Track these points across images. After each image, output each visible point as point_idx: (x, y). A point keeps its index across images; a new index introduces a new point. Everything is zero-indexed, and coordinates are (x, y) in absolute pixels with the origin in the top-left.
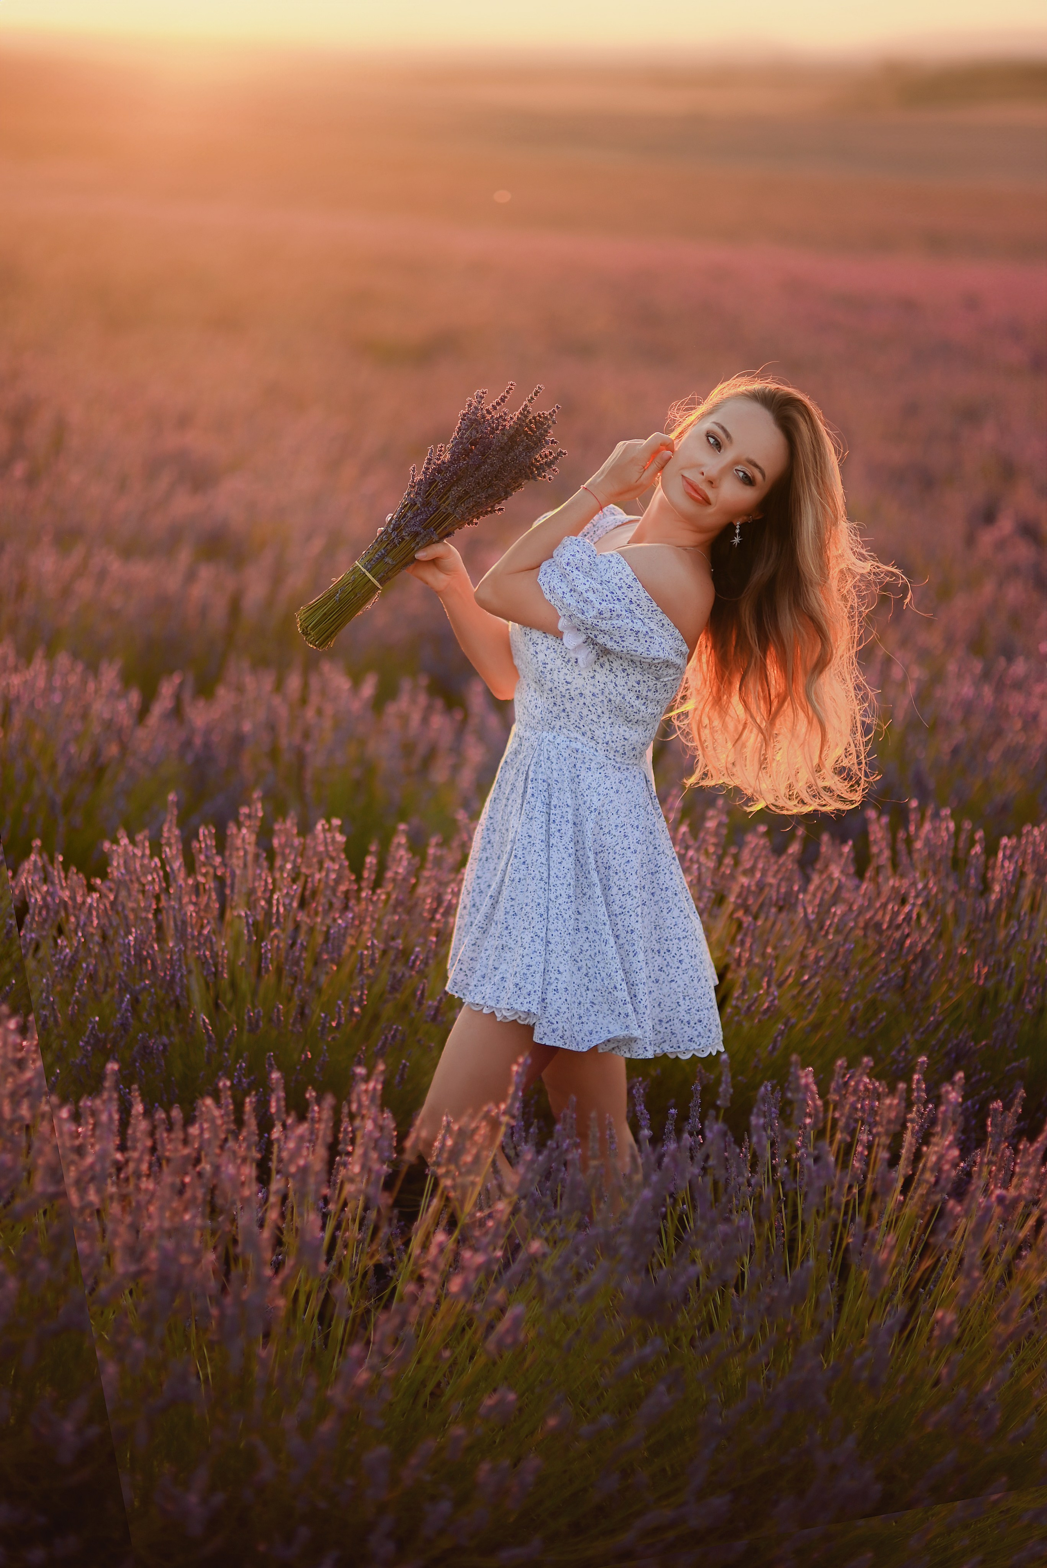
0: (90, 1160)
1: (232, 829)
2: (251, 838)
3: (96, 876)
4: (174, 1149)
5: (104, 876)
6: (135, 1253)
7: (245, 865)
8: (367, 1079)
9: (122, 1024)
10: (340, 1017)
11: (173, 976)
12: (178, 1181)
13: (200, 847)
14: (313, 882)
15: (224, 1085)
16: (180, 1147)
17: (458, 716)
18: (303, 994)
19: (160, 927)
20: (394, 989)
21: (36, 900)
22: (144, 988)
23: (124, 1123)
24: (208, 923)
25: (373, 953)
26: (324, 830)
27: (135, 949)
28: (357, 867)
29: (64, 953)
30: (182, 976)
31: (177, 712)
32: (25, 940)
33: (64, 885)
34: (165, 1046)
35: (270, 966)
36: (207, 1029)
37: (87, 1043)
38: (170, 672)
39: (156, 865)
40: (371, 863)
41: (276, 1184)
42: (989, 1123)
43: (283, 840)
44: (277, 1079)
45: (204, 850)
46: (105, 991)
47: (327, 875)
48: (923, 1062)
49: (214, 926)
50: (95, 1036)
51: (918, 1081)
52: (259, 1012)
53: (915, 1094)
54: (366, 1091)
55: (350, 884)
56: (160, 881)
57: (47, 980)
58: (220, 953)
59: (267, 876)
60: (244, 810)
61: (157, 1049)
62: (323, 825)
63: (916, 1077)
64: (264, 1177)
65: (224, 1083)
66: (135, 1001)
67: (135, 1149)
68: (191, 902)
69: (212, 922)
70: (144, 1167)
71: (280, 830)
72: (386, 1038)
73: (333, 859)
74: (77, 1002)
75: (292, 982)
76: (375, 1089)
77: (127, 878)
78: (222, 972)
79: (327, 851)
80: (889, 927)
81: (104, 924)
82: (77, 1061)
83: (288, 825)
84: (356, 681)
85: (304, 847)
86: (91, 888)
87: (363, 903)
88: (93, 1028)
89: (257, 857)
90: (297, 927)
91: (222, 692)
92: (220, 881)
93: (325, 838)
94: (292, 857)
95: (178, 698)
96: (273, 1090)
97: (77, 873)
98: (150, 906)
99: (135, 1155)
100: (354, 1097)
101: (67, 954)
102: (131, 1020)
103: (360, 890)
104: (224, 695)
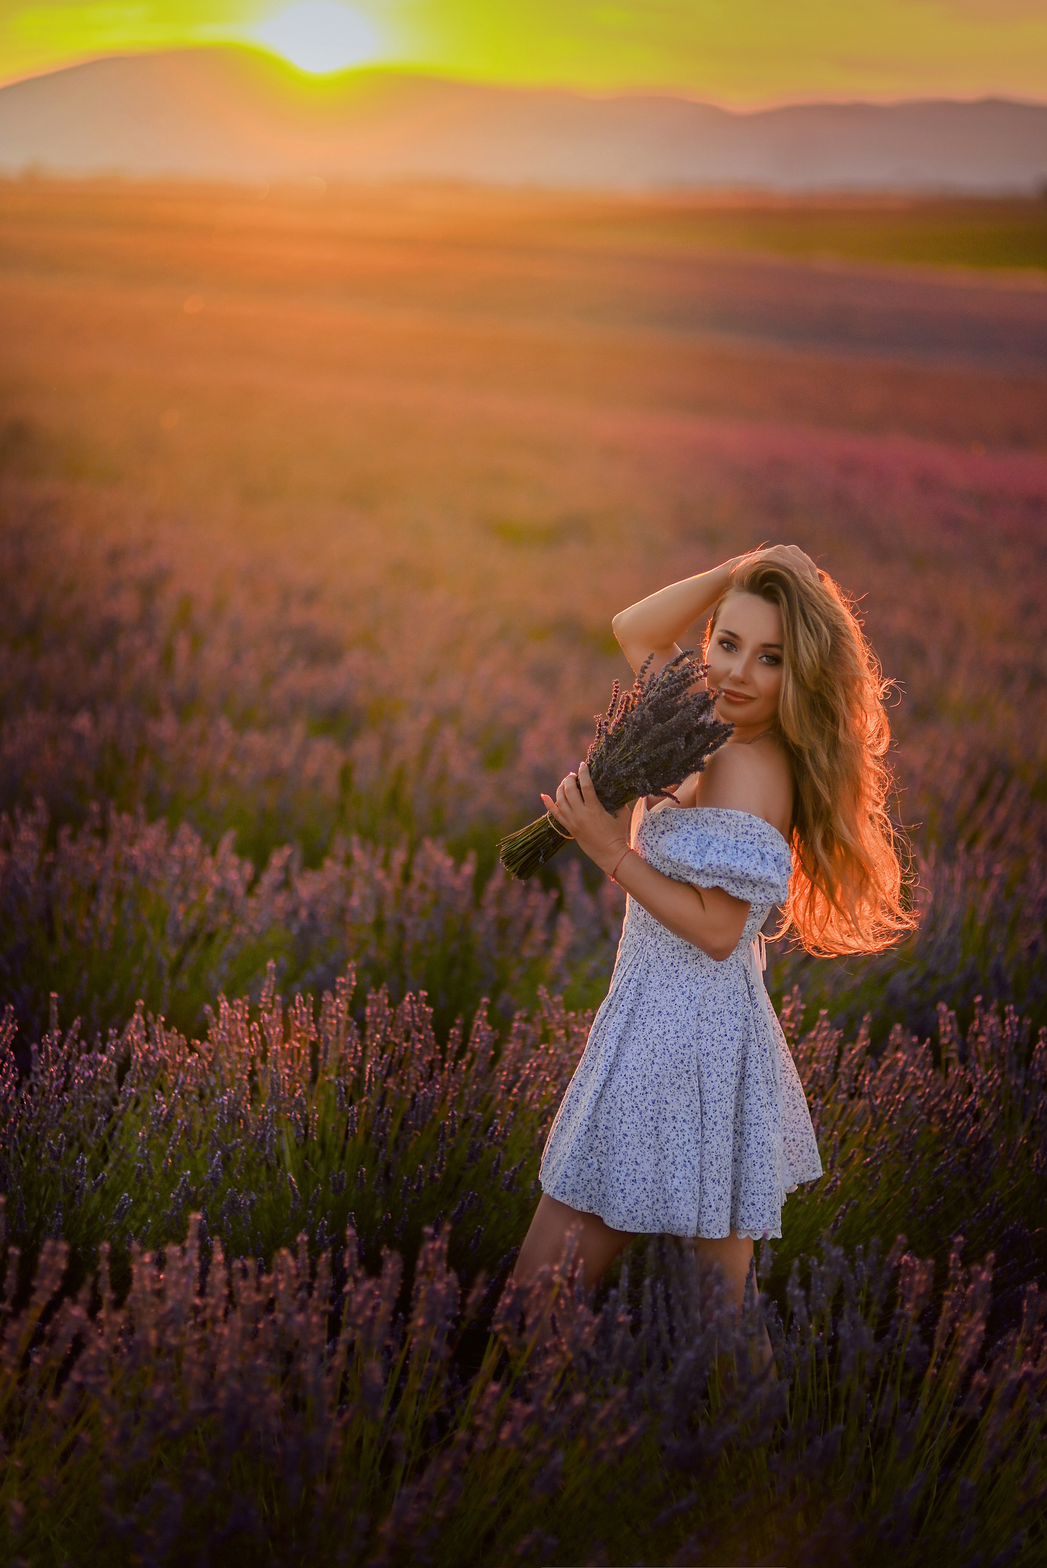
0: (170, 1304)
1: (327, 996)
2: (344, 1007)
3: (196, 1038)
4: (248, 1296)
5: (203, 1037)
6: (207, 1391)
7: (338, 1033)
8: (433, 1239)
9: (212, 1179)
10: (421, 1181)
11: (264, 1136)
12: (251, 1326)
13: (296, 1013)
14: (399, 1051)
15: (302, 1240)
16: (253, 1294)
17: (554, 895)
18: (387, 1159)
19: (255, 1089)
20: (472, 1157)
21: (138, 1056)
22: (235, 1147)
23: (204, 1271)
24: (301, 1087)
25: (454, 1124)
26: (411, 1002)
27: (228, 1108)
28: (442, 1037)
29: (161, 1109)
30: (271, 1135)
31: (285, 885)
32: (125, 1095)
33: (165, 1043)
34: (252, 1202)
35: (356, 1129)
36: (292, 1187)
37: (178, 1195)
38: (281, 843)
39: (255, 1029)
40: (454, 1033)
41: (345, 1335)
42: (1025, 1304)
43: (375, 1009)
44: (352, 1236)
45: (299, 1016)
46: (198, 1148)
47: (413, 1045)
48: (960, 1242)
49: (305, 1089)
50: (187, 1189)
51: (955, 1259)
52: (343, 1174)
53: (952, 1273)
54: (433, 1249)
55: (435, 1053)
56: (257, 1044)
57: (143, 1133)
58: (311, 1117)
59: (356, 1044)
60: (340, 979)
61: (245, 1204)
62: (410, 997)
63: (953, 1256)
64: (334, 1327)
65: (302, 1238)
66: (227, 1159)
67: (212, 1295)
68: (287, 1066)
69: (304, 1085)
70: (220, 1313)
71: (373, 1000)
72: (463, 1203)
73: (419, 1031)
74: (172, 1156)
75: (378, 1147)
76: (441, 1248)
77: (227, 1040)
78: (312, 1134)
79: (414, 1021)
80: (952, 1116)
81: (202, 1084)
82: (168, 1212)
83: (378, 997)
84: (459, 859)
85: (394, 1016)
86: (192, 1049)
87: (446, 1073)
88: (185, 1181)
89: (348, 1025)
90: (384, 1093)
91: (328, 863)
92: (314, 1046)
93: (412, 1009)
94: (382, 1027)
95: (286, 869)
96: (346, 1246)
97: (178, 1034)
98: (245, 1067)
99: (212, 1301)
100: (421, 1254)
101: (164, 1109)
102: (221, 1176)
103: (443, 1061)
104: (332, 868)
